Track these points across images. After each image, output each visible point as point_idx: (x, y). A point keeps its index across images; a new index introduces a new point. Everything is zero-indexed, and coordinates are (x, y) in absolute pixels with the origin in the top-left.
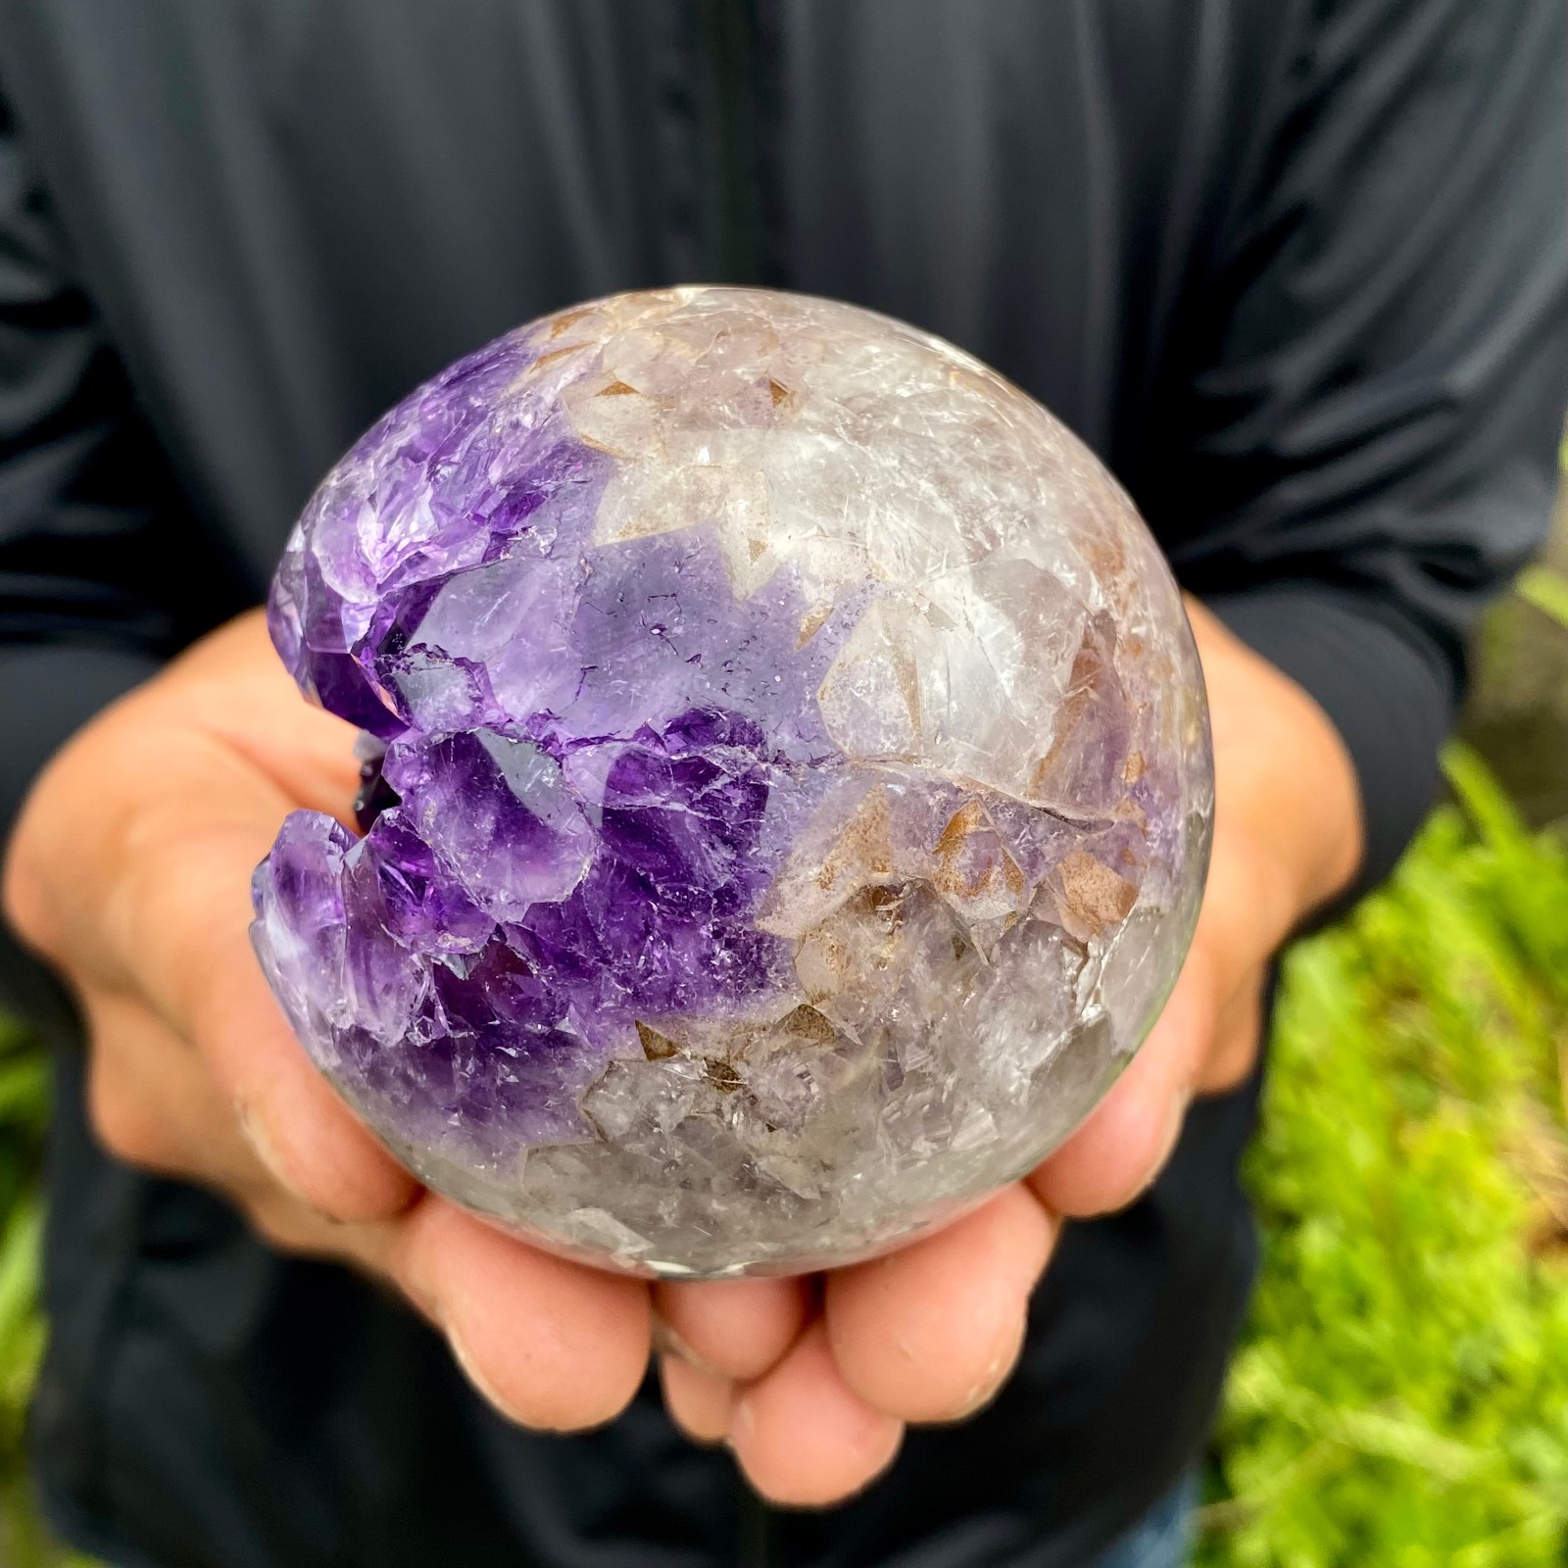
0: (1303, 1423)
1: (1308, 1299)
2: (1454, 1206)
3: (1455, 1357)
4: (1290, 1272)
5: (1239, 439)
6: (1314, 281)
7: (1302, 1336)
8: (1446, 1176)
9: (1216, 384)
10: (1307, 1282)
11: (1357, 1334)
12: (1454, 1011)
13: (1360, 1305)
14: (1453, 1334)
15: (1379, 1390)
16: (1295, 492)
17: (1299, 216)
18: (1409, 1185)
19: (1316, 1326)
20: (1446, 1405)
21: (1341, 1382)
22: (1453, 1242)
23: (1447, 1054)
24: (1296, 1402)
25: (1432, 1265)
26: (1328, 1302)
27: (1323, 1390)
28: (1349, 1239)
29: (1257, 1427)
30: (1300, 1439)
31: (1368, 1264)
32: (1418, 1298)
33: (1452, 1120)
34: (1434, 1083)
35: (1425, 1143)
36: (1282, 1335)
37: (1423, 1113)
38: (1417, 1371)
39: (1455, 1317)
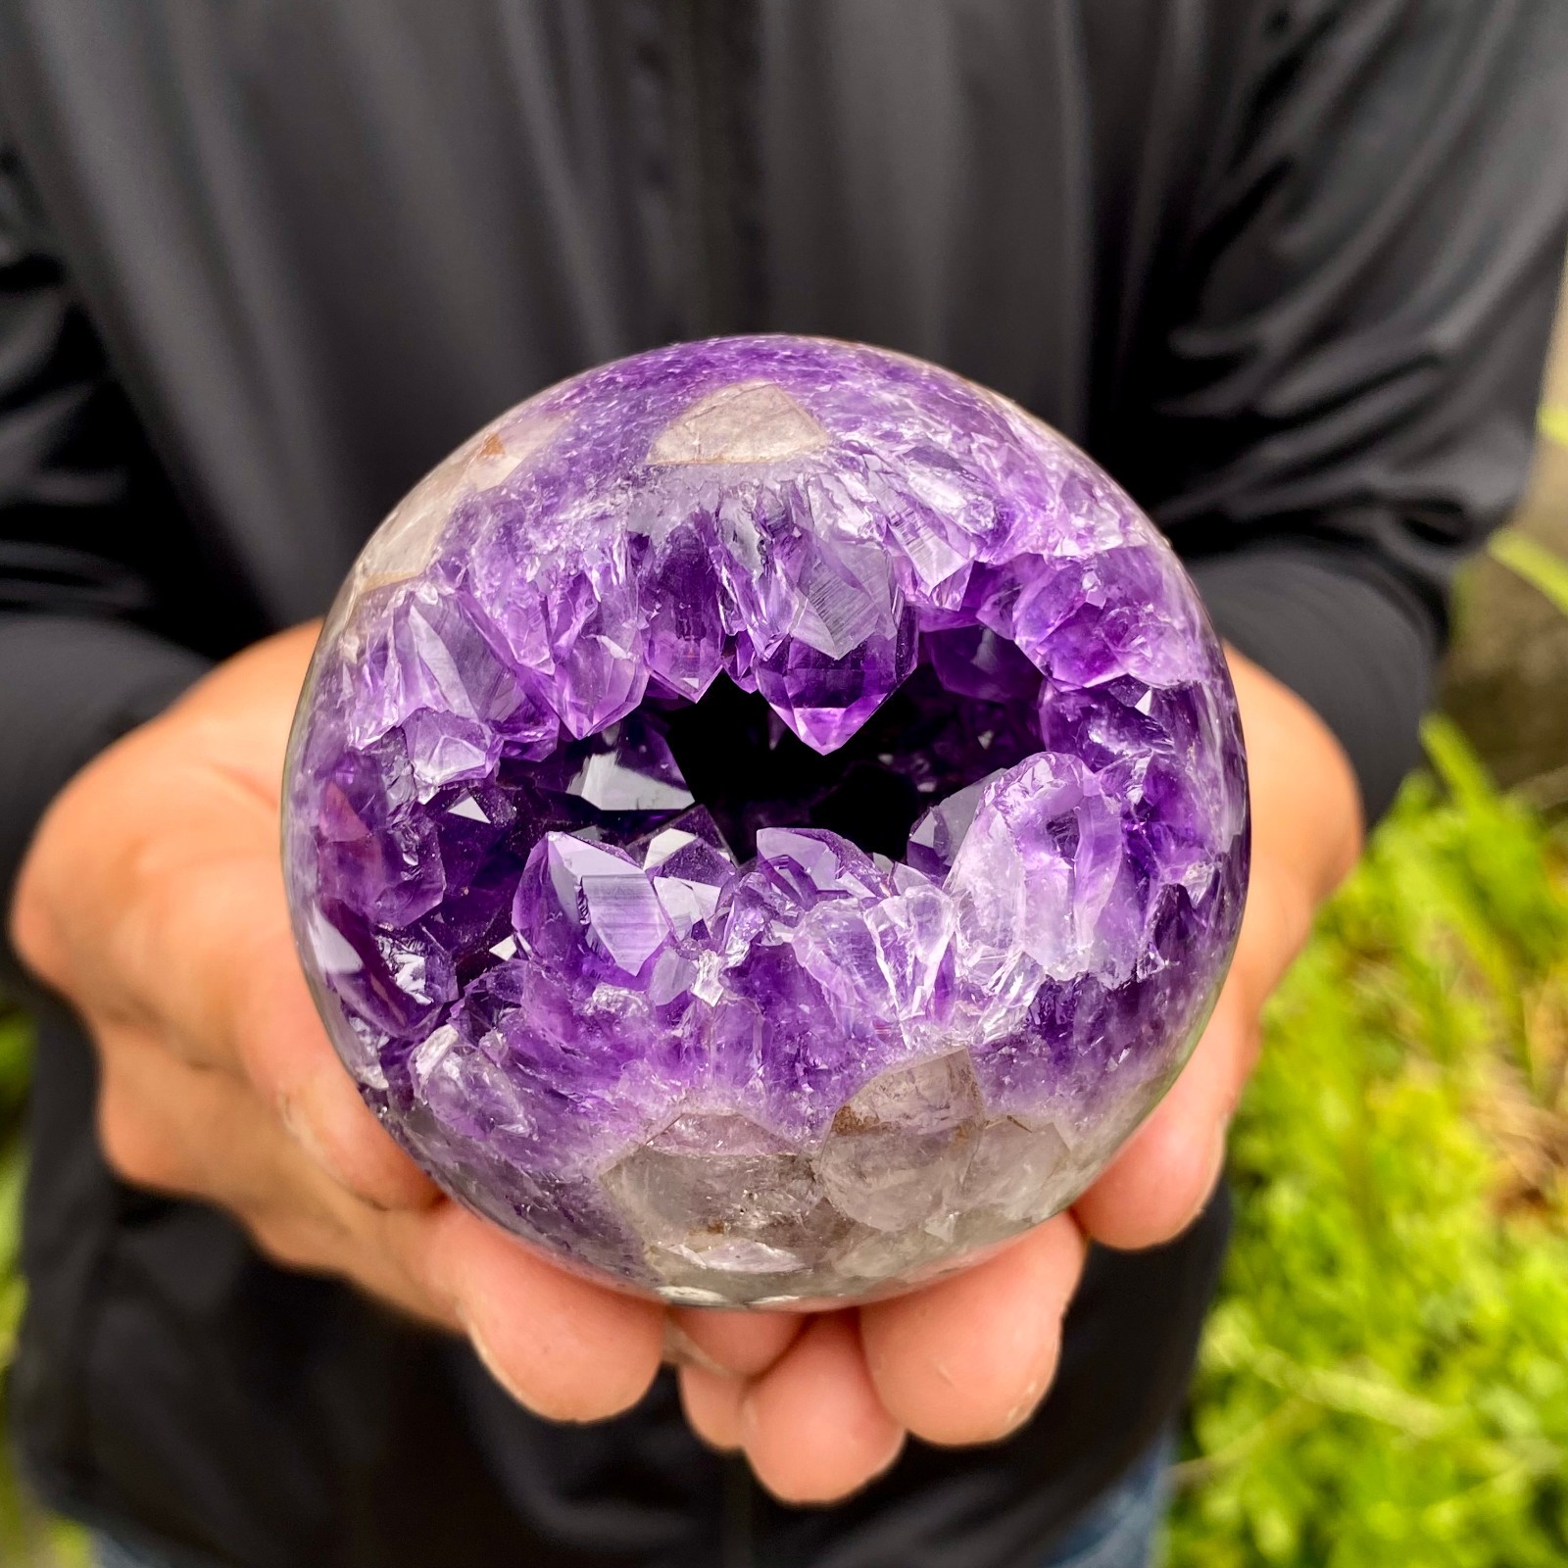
0: (1273, 1380)
1: (1278, 1259)
2: (1422, 1165)
3: (1423, 1316)
4: (1260, 1232)
5: (1221, 400)
6: (1297, 239)
7: (1271, 1295)
8: (1413, 1136)
9: (1195, 343)
10: (1277, 1243)
11: (1325, 1294)
12: (1419, 971)
13: (1329, 1265)
14: (1421, 1293)
15: (1348, 1350)
16: (1279, 451)
17: (1279, 173)
18: (1379, 1144)
19: (1286, 1285)
20: (1415, 1364)
21: (1311, 1341)
22: (1421, 1202)
23: (1413, 1016)
24: (1268, 1362)
25: (1401, 1225)
26: (1297, 1262)
27: (1292, 1350)
28: (1316, 1198)
29: (1227, 1386)
30: (1271, 1397)
31: (1336, 1224)
32: (1388, 1260)
33: (1420, 1082)
34: (1402, 1045)
35: (1392, 1104)
36: (1253, 1297)
37: (1390, 1075)
38: (1386, 1329)
39: (1424, 1276)
